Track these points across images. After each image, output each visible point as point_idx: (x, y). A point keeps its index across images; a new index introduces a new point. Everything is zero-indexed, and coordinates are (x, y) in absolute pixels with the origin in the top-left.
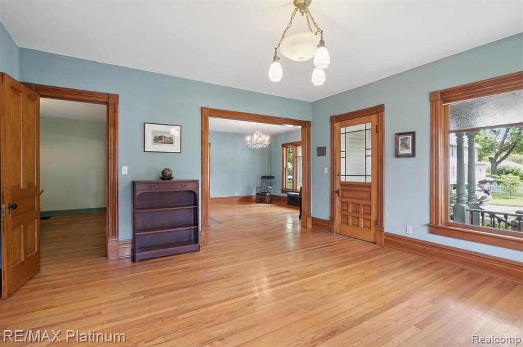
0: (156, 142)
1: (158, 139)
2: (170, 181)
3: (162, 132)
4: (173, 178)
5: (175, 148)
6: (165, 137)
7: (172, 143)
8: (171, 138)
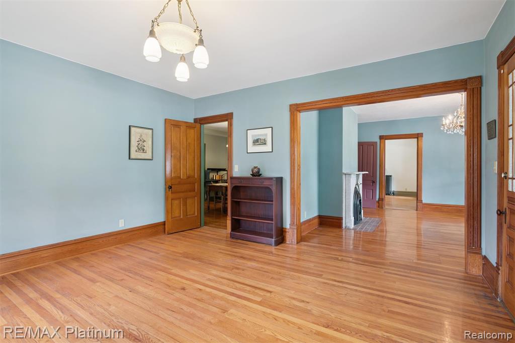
0: (255, 145)
1: (256, 142)
2: (259, 177)
3: (259, 135)
4: (261, 174)
5: (268, 148)
6: (260, 139)
7: (265, 144)
8: (264, 140)
